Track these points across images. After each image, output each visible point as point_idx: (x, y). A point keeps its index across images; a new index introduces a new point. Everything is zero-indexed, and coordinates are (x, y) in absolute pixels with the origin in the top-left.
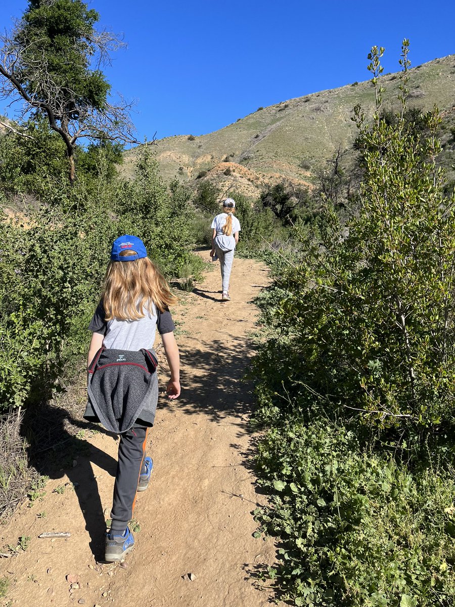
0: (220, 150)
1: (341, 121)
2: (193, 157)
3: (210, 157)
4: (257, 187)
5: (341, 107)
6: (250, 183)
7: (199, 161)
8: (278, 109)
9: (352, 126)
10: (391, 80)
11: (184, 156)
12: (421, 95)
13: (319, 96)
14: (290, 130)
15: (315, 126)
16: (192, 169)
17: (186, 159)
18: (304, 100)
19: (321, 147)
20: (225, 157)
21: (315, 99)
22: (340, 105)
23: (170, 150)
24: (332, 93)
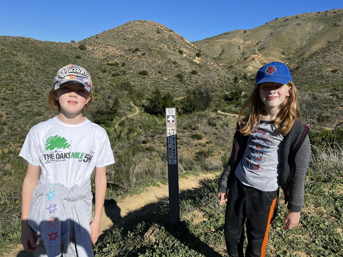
0: (256, 38)
1: (307, 31)
2: (244, 40)
3: (251, 41)
4: (262, 64)
5: (309, 24)
6: (260, 63)
7: (247, 43)
8: (284, 20)
9: (310, 34)
10: (334, 13)
11: (241, 40)
12: (340, 25)
13: (302, 16)
14: (285, 34)
15: (295, 32)
16: (243, 46)
17: (242, 41)
18: (295, 17)
19: (294, 43)
20: (257, 42)
21: (300, 18)
22: (309, 23)
23: (236, 37)
24: (308, 16)
